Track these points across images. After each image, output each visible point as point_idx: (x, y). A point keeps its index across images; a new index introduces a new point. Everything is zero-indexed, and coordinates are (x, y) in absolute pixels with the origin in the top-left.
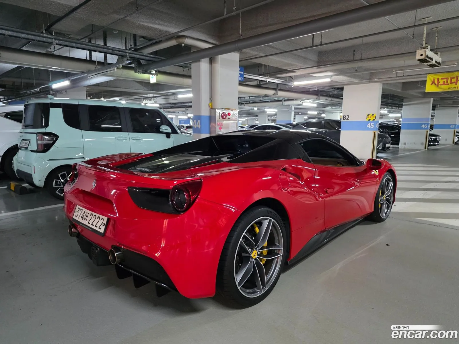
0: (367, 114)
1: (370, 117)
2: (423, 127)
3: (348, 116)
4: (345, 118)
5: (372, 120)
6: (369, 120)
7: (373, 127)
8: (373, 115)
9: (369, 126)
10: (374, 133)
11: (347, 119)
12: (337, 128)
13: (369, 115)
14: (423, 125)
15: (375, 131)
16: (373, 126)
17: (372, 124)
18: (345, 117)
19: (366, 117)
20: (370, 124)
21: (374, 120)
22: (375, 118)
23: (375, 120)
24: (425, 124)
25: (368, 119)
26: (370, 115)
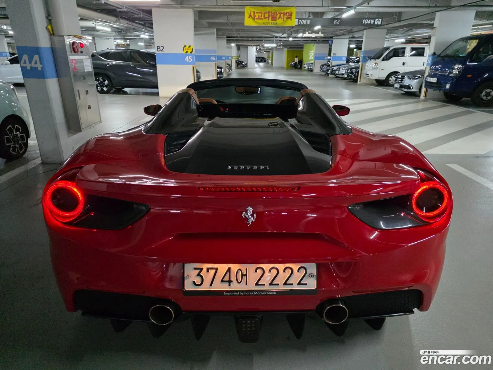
0: (184, 46)
1: (187, 49)
2: (212, 59)
3: (162, 48)
4: (159, 50)
5: (189, 53)
6: (187, 52)
7: (191, 61)
8: (190, 47)
9: (187, 59)
10: (194, 67)
11: (162, 51)
12: (148, 62)
13: (185, 46)
14: (212, 57)
15: (194, 66)
16: (191, 59)
17: (190, 58)
18: (159, 48)
19: (183, 50)
20: (187, 57)
21: (191, 52)
22: (193, 51)
23: (193, 53)
24: (213, 56)
25: (185, 51)
26: (187, 47)
